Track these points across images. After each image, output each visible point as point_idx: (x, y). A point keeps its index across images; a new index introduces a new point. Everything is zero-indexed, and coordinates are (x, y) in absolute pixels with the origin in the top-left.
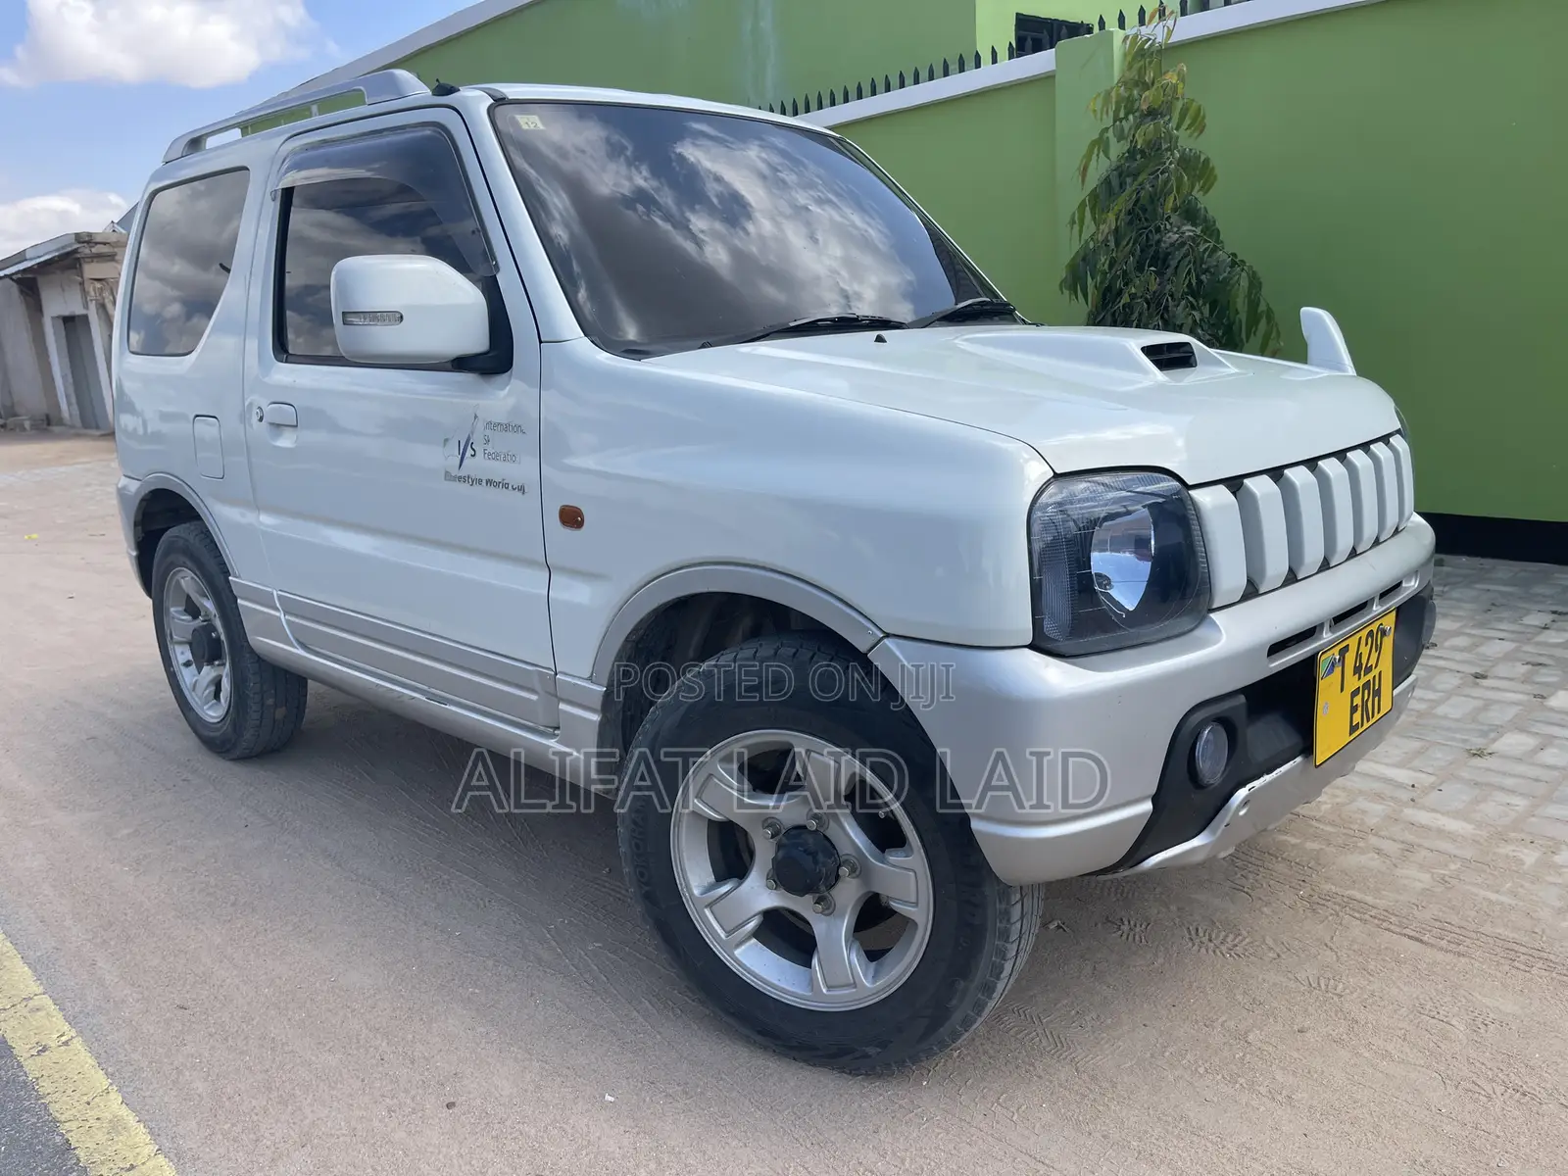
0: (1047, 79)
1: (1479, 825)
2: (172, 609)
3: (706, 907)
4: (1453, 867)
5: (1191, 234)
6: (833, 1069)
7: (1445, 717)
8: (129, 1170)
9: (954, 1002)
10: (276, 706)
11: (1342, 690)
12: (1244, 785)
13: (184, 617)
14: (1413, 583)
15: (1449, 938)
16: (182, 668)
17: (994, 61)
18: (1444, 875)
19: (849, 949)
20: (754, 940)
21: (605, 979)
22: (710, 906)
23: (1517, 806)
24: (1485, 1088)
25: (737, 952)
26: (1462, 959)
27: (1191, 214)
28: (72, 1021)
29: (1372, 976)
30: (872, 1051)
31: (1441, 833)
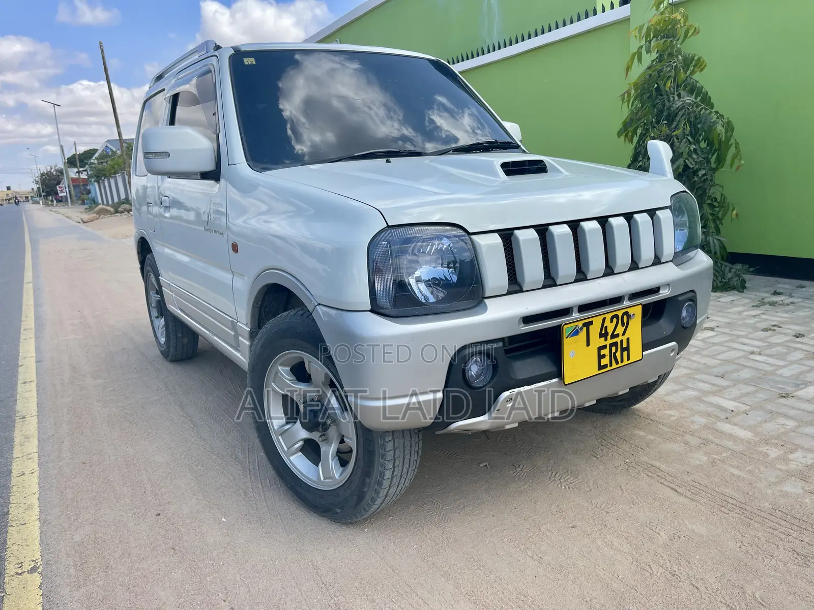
0: (627, 20)
1: (756, 434)
2: (151, 292)
3: (280, 435)
4: (724, 455)
5: (689, 101)
6: (328, 519)
7: (780, 376)
8: (23, 525)
9: (366, 489)
10: (183, 337)
11: (588, 344)
12: (508, 390)
13: (155, 296)
14: (666, 291)
15: (693, 491)
16: (155, 319)
17: (604, 11)
18: (716, 458)
19: (332, 460)
20: (301, 453)
21: (258, 468)
22: (281, 435)
23: (787, 425)
24: (653, 569)
25: (292, 458)
26: (693, 503)
27: (694, 89)
28: (40, 465)
29: (634, 505)
30: (338, 511)
31: (731, 437)
